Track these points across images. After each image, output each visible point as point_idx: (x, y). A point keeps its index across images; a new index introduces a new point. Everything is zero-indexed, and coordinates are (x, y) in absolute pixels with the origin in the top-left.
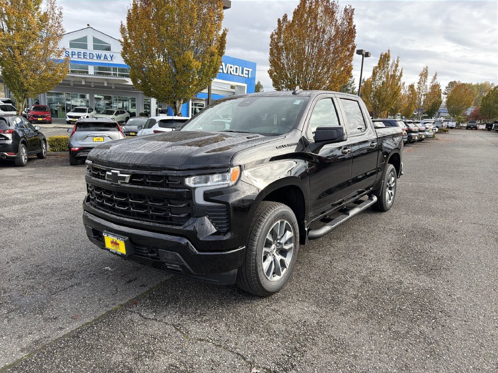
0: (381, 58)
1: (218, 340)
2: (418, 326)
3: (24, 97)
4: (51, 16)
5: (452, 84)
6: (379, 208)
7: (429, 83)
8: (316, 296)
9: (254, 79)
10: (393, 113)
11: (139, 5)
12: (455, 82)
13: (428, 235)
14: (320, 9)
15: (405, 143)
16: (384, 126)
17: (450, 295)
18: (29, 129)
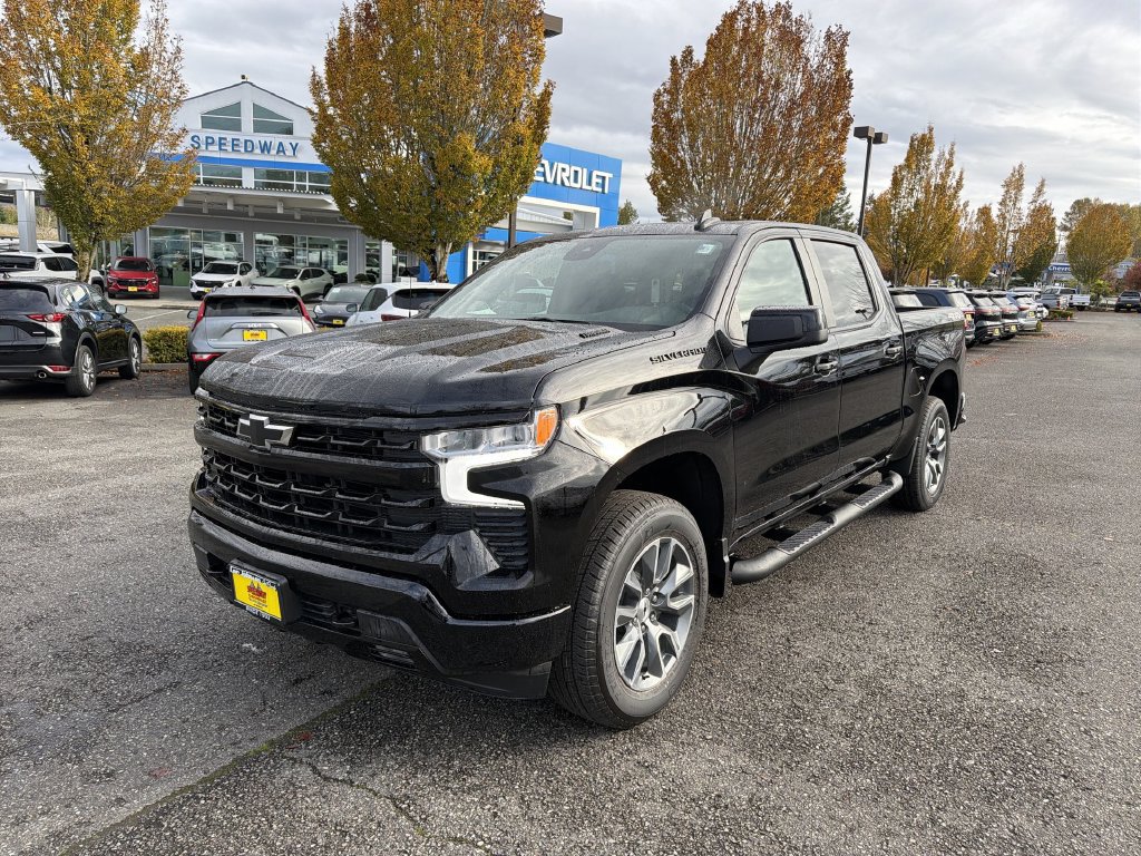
0: (911, 146)
1: (498, 842)
2: (1007, 813)
3: (95, 239)
4: (157, 56)
5: (1079, 205)
6: (908, 502)
7: (1025, 205)
8: (748, 729)
9: (615, 195)
10: (942, 272)
11: (352, 30)
12: (1087, 200)
13: (1027, 570)
14: (769, 35)
15: (970, 345)
16: (921, 305)
17: (1086, 732)
18: (103, 311)
